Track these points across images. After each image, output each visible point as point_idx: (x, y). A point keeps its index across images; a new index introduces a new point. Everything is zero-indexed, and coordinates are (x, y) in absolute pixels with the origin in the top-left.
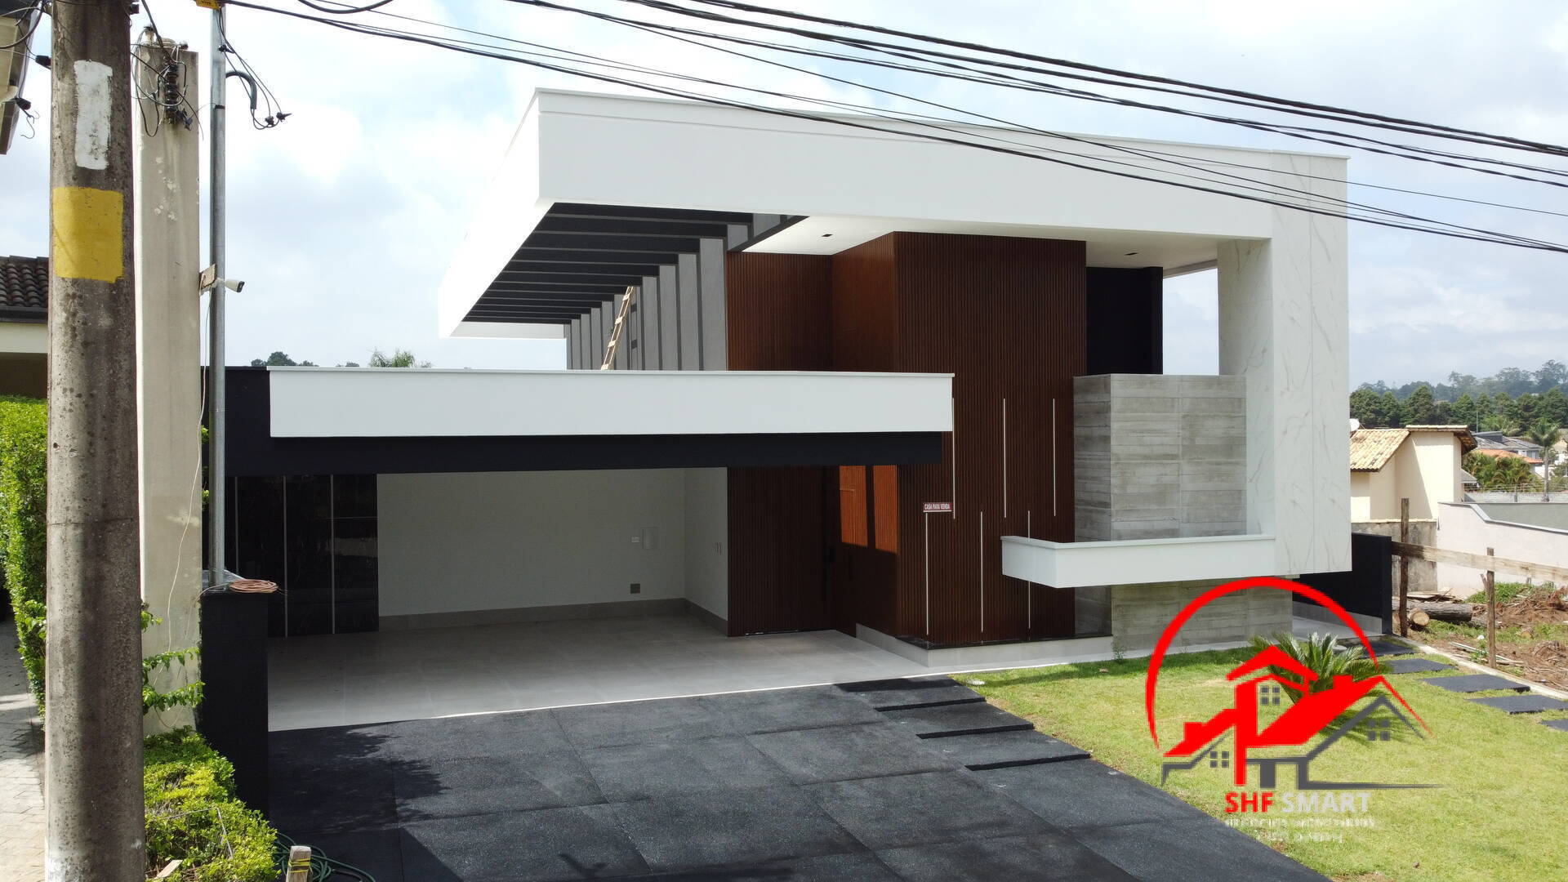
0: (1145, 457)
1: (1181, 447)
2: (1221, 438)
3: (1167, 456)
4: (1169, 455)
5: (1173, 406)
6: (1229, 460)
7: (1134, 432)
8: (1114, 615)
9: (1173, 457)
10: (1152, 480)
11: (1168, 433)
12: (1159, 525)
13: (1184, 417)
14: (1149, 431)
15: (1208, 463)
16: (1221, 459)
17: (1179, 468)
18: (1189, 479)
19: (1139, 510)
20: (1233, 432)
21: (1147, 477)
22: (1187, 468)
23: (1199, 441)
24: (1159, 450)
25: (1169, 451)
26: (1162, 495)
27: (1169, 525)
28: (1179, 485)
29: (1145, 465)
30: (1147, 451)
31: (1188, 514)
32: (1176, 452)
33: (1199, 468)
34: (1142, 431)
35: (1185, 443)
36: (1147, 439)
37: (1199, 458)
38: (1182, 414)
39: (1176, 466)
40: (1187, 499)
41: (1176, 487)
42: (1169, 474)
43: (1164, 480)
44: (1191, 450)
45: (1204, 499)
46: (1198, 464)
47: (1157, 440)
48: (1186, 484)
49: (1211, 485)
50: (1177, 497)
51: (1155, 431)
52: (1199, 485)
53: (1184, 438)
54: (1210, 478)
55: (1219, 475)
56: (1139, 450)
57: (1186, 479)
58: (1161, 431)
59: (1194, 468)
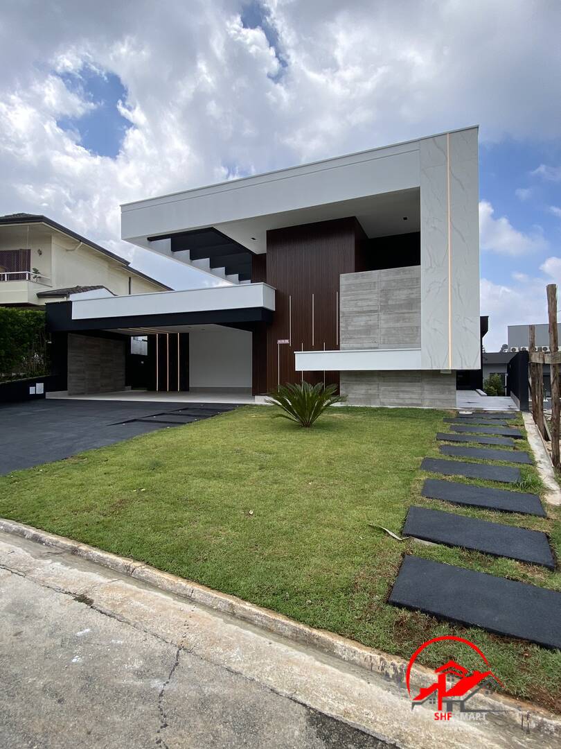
0: (359, 312)
1: (379, 306)
2: (404, 300)
3: (371, 311)
5: (375, 287)
6: (410, 311)
7: (353, 300)
9: (375, 311)
10: (362, 323)
11: (372, 299)
12: (366, 346)
13: (381, 291)
14: (361, 300)
15: (397, 313)
16: (405, 311)
18: (384, 322)
19: (355, 338)
20: (413, 296)
21: (361, 321)
22: (383, 317)
23: (390, 302)
24: (365, 309)
25: (372, 308)
26: (369, 330)
27: (373, 345)
28: (378, 325)
29: (358, 316)
30: (359, 309)
31: (384, 340)
32: (376, 309)
33: (391, 316)
34: (357, 300)
35: (382, 304)
36: (360, 303)
37: (391, 311)
38: (379, 290)
39: (377, 316)
40: (383, 331)
41: (376, 326)
42: (372, 320)
43: (370, 323)
44: (385, 308)
45: (393, 332)
46: (390, 314)
47: (365, 303)
48: (383, 325)
49: (398, 325)
50: (377, 331)
51: (365, 299)
52: (391, 324)
53: (381, 302)
54: (398, 321)
55: (404, 319)
56: (355, 309)
57: (382, 322)
58: (367, 299)
59: (388, 316)
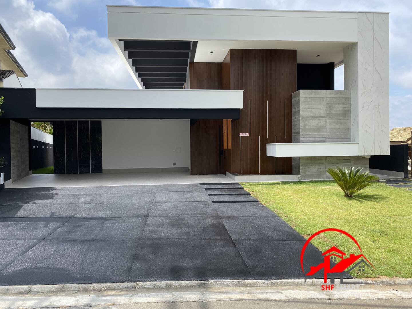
0: (313, 117)
1: (326, 114)
2: (341, 111)
3: (321, 117)
4: (321, 116)
5: (323, 100)
6: (344, 118)
7: (309, 109)
8: (301, 168)
9: (323, 117)
10: (315, 124)
11: (321, 109)
12: (318, 139)
14: (314, 108)
15: (338, 119)
16: (342, 118)
17: (325, 121)
18: (329, 124)
19: (310, 134)
20: (346, 109)
21: (314, 123)
22: (328, 121)
23: (333, 112)
24: (317, 115)
25: (322, 115)
26: (319, 129)
27: (322, 139)
28: (325, 126)
29: (313, 120)
30: (313, 115)
31: (329, 136)
32: (324, 115)
33: (333, 121)
34: (311, 109)
35: (328, 112)
36: (313, 111)
37: (333, 117)
38: (326, 103)
39: (324, 120)
40: (328, 131)
41: (324, 127)
42: (322, 122)
43: (320, 124)
44: (330, 115)
45: (335, 131)
46: (332, 119)
47: (317, 111)
48: (328, 126)
49: (337, 126)
50: (325, 130)
51: (316, 108)
52: (333, 126)
53: (327, 111)
54: (337, 124)
55: (341, 123)
56: (310, 114)
57: (328, 124)
58: (318, 108)
59: (332, 121)
